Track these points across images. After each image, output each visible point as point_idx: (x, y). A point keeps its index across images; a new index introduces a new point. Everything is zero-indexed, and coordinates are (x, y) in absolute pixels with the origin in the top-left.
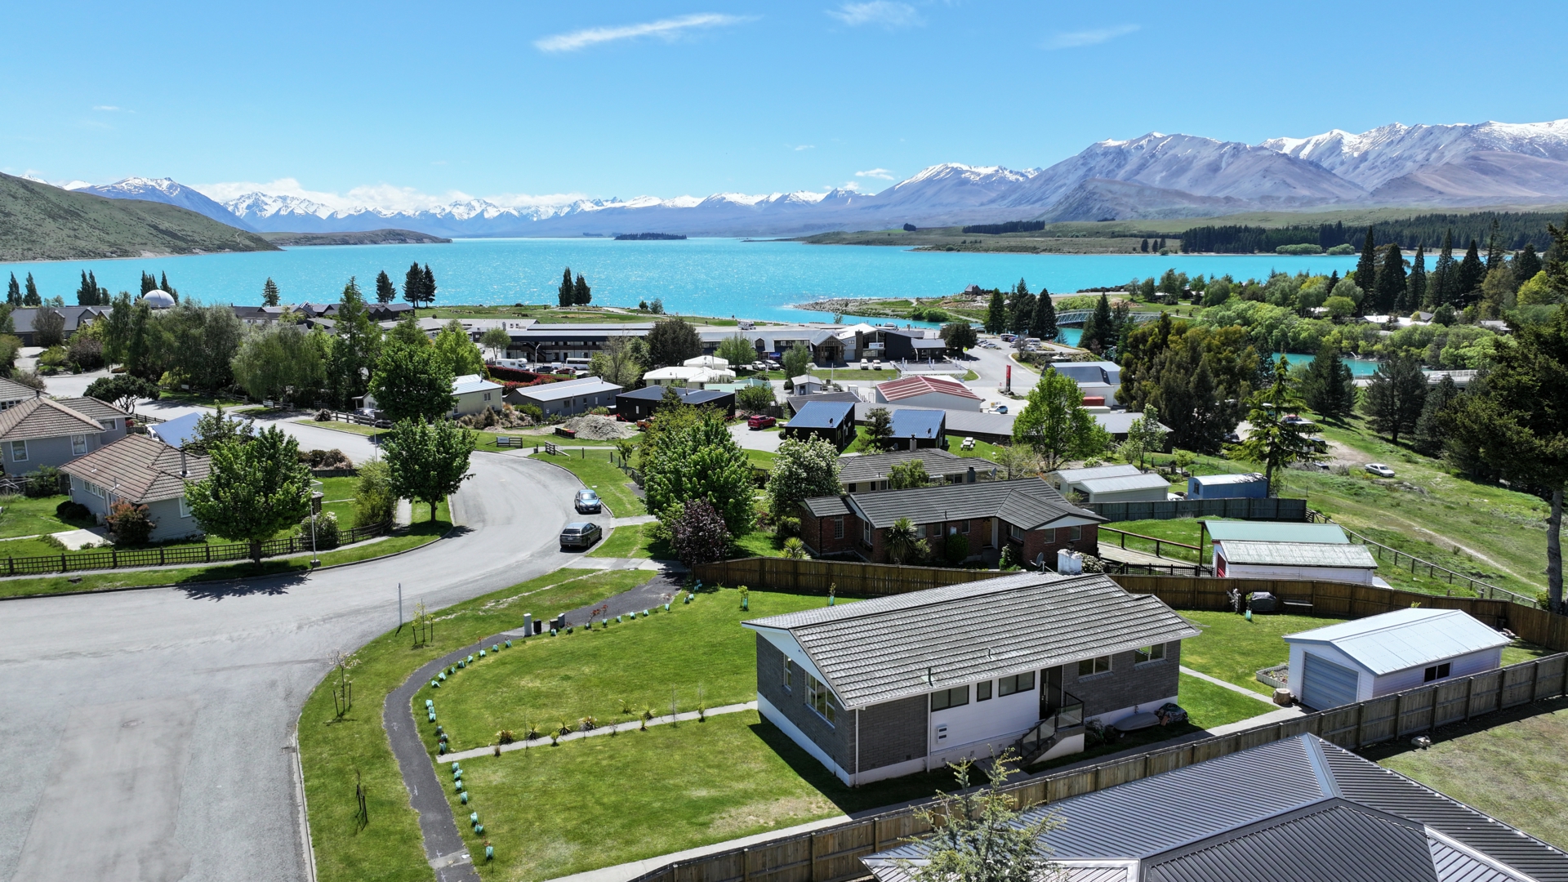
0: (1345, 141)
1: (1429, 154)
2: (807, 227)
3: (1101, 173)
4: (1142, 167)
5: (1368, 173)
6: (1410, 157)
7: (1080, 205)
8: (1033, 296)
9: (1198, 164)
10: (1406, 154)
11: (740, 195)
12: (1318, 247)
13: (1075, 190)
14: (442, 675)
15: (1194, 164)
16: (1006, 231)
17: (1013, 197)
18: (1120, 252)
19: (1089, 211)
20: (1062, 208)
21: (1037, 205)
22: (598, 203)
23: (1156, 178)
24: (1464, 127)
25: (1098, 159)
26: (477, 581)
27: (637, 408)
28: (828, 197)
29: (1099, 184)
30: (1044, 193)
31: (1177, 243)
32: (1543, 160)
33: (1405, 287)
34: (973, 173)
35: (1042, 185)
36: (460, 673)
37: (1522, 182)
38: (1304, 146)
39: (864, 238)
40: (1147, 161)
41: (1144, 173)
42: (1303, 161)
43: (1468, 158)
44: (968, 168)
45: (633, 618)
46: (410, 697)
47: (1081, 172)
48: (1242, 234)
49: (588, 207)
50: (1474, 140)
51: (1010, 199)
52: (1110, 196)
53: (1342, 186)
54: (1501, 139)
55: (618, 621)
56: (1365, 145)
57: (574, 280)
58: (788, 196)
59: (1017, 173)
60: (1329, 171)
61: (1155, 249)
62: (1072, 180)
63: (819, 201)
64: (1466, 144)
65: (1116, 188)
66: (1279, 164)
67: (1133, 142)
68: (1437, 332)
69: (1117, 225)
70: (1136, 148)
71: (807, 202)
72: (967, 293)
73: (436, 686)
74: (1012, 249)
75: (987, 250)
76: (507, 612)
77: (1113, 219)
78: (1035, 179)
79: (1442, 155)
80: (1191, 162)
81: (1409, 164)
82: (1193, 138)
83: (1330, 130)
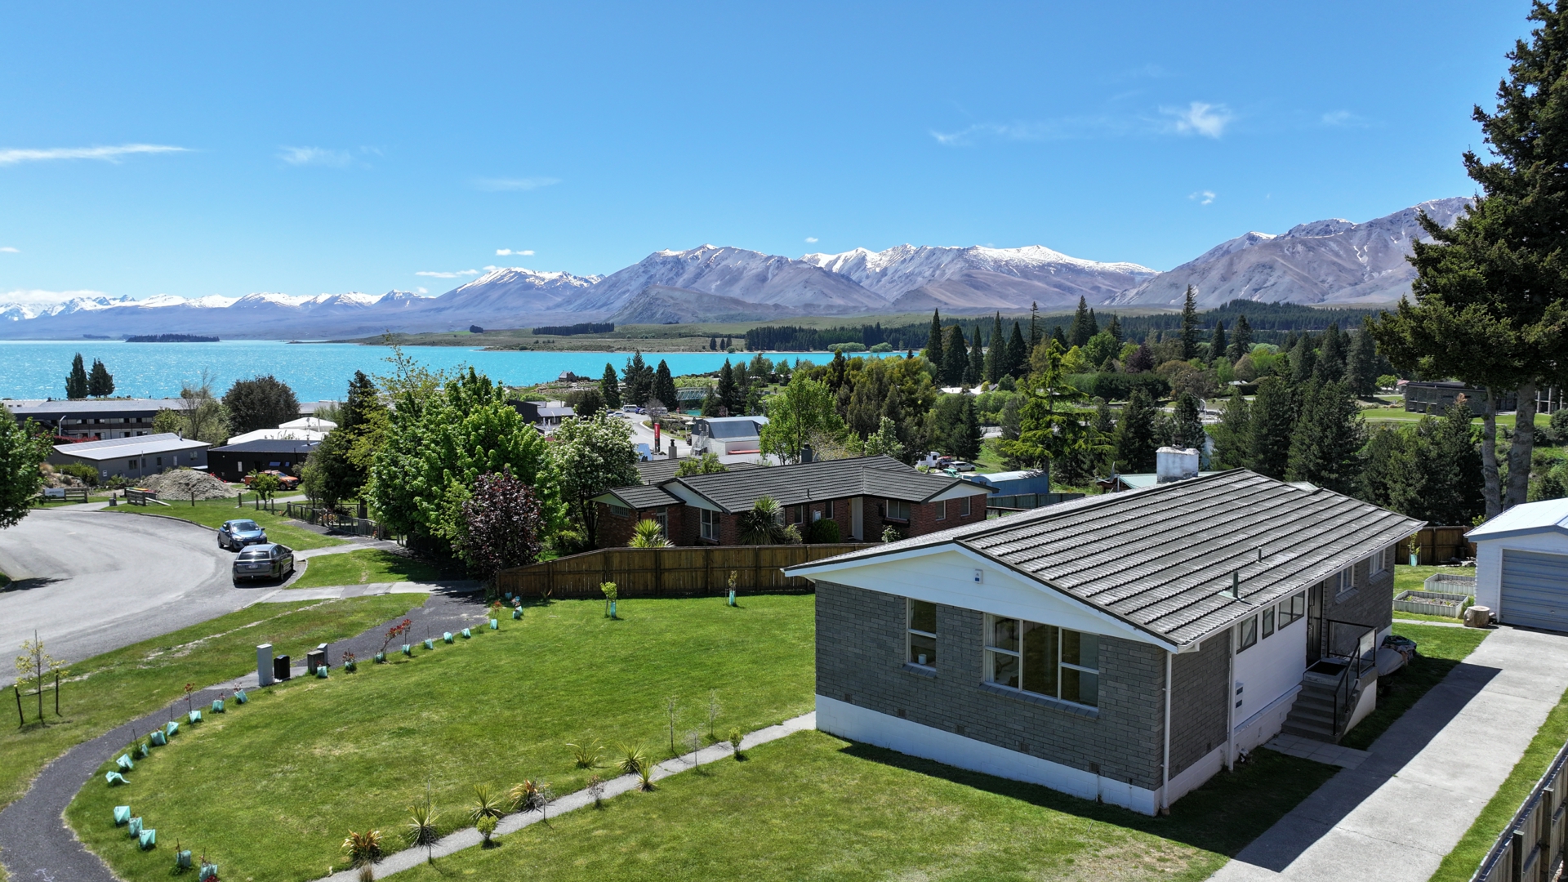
0: (868, 258)
1: (934, 271)
2: (361, 330)
3: (661, 281)
4: (699, 275)
5: (888, 286)
6: (920, 273)
7: (646, 307)
9: (748, 275)
10: (917, 271)
11: (282, 295)
12: (862, 345)
13: (639, 295)
14: (124, 760)
15: (744, 275)
16: (576, 333)
17: (579, 302)
18: (691, 350)
19: (653, 315)
20: (627, 312)
21: (603, 310)
22: (101, 302)
23: (713, 286)
24: (958, 250)
25: (658, 268)
27: (240, 464)
28: (384, 299)
29: (661, 290)
30: (609, 298)
31: (742, 342)
32: (1017, 279)
34: (537, 277)
35: (606, 291)
36: (159, 754)
37: (1003, 296)
38: (835, 262)
39: (428, 339)
40: (703, 271)
41: (700, 281)
42: (836, 274)
43: (963, 276)
44: (532, 273)
45: (449, 642)
47: (643, 279)
48: (798, 334)
49: (89, 306)
50: (966, 261)
51: (576, 304)
52: (672, 301)
53: (869, 297)
54: (985, 261)
55: (426, 647)
56: (884, 262)
58: (338, 298)
59: (581, 279)
60: (858, 284)
61: (723, 348)
62: (635, 285)
63: (373, 303)
64: (960, 265)
65: (677, 294)
66: (817, 276)
67: (688, 253)
69: (682, 327)
70: (692, 258)
71: (361, 304)
73: (116, 783)
74: (586, 348)
75: (561, 349)
77: (677, 323)
78: (599, 284)
79: (943, 273)
80: (742, 273)
81: (920, 279)
82: (742, 251)
83: (855, 248)
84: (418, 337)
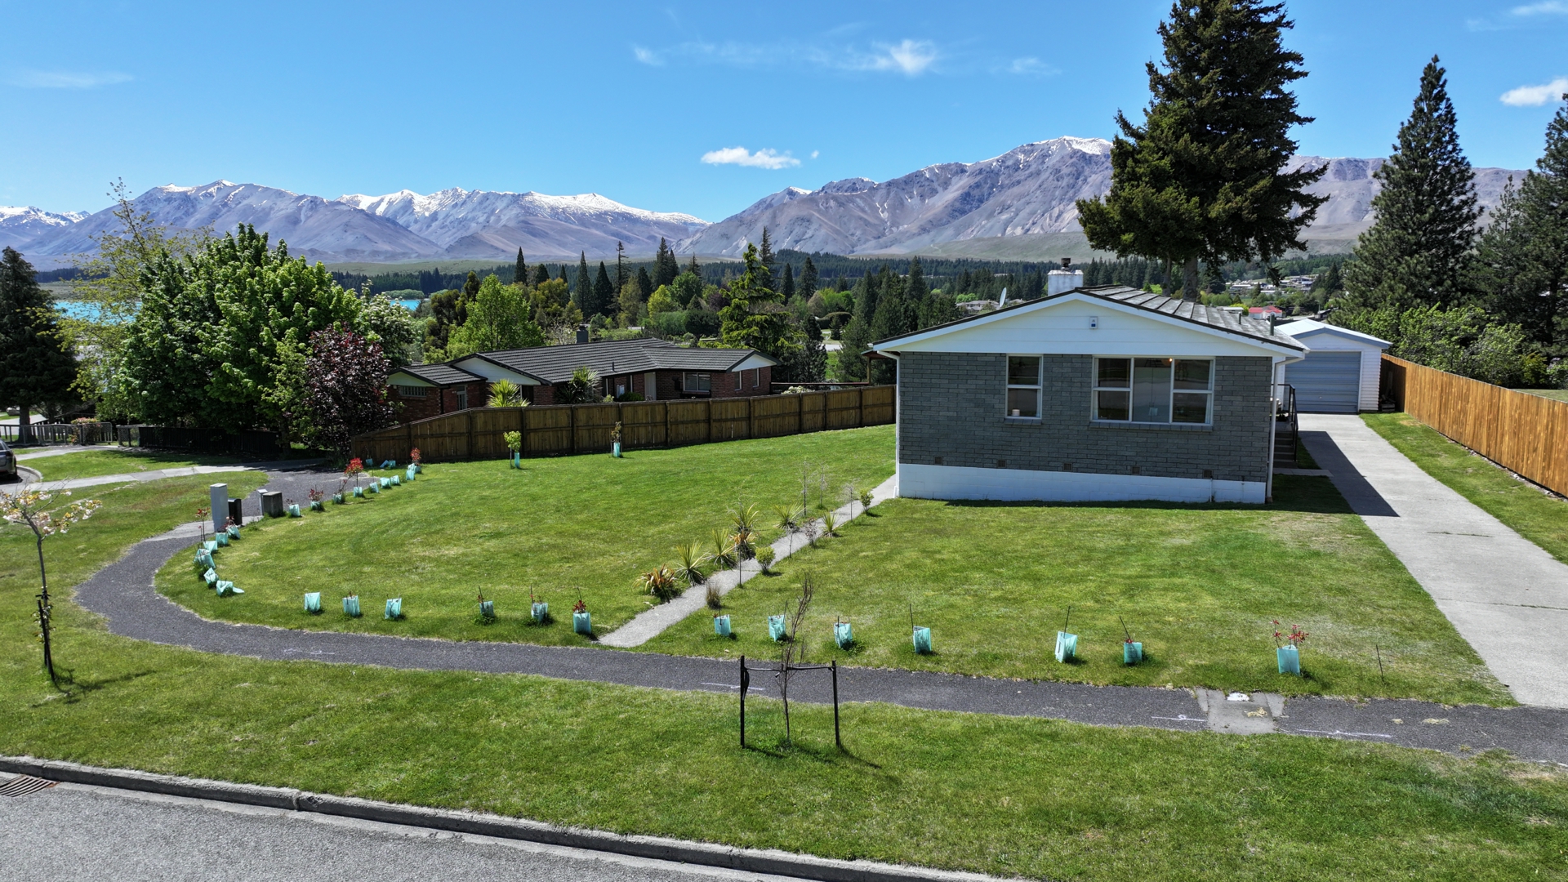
0: (416, 201)
1: (488, 217)
3: (166, 221)
5: (440, 231)
6: (473, 219)
9: (276, 216)
10: (470, 216)
12: (420, 293)
15: (272, 215)
17: (55, 243)
24: (513, 195)
25: (161, 205)
32: (574, 227)
35: (91, 231)
38: (378, 204)
40: (219, 210)
41: (218, 221)
42: (380, 217)
43: (519, 222)
50: (522, 207)
51: (52, 245)
53: (419, 242)
54: (541, 207)
56: (434, 206)
59: (57, 216)
60: (406, 228)
64: (515, 211)
66: (358, 218)
67: (199, 189)
70: (205, 196)
78: (80, 225)
79: (499, 219)
80: (268, 214)
81: (473, 225)
82: (267, 189)
83: (401, 189)
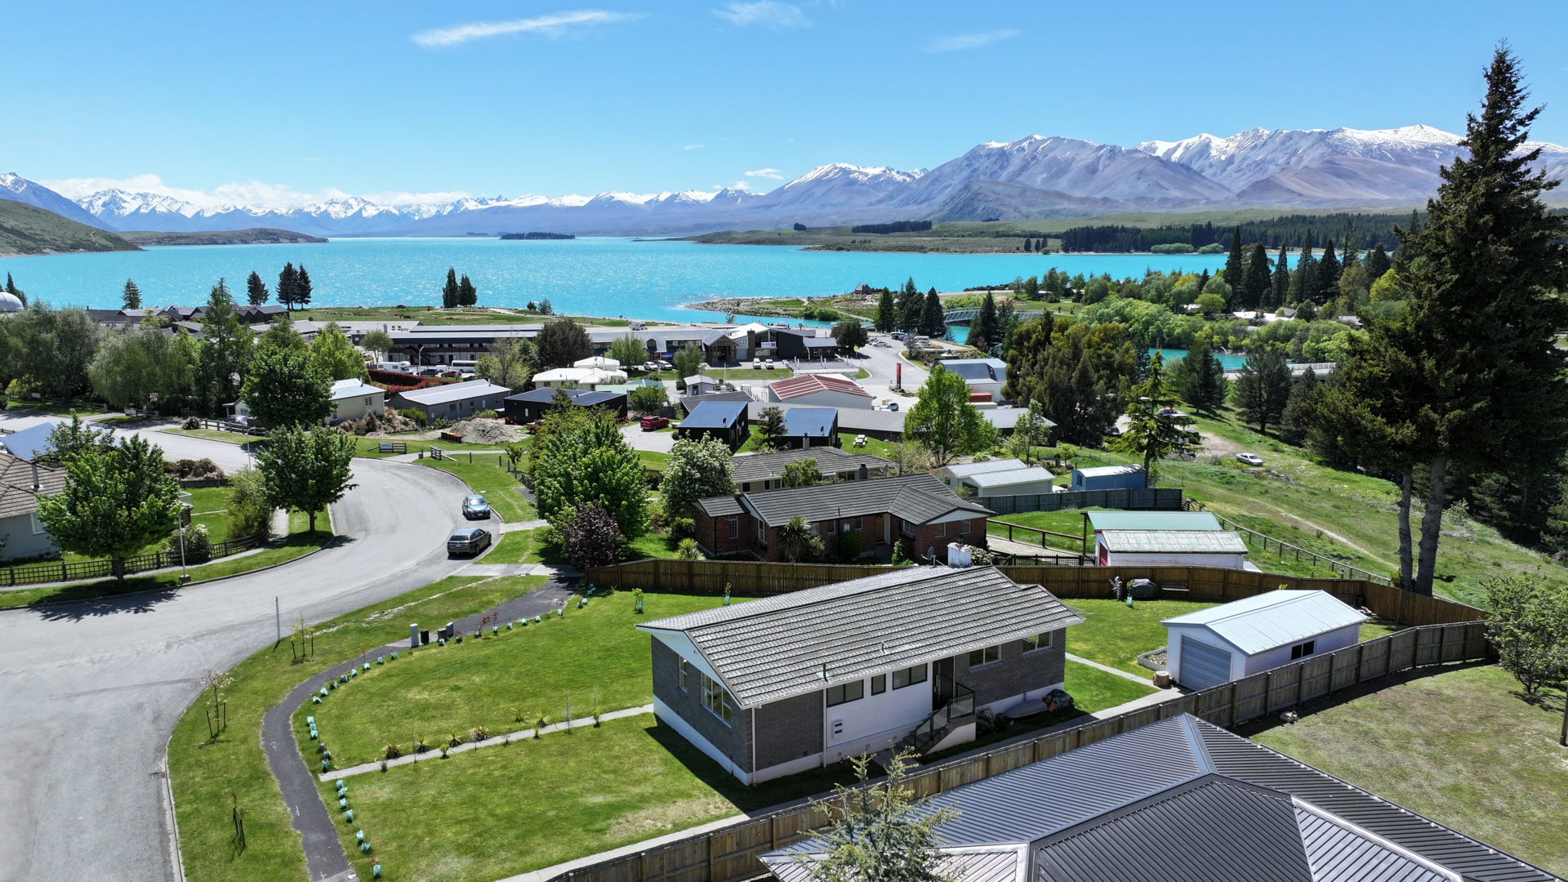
0: (1213, 145)
1: (1290, 158)
2: (697, 227)
3: (985, 174)
4: (1024, 168)
5: (1235, 175)
6: (1273, 160)
7: (964, 205)
8: (921, 295)
9: (1076, 166)
10: (1269, 158)
11: (629, 194)
12: (1189, 246)
13: (961, 190)
14: (324, 691)
15: (1073, 166)
16: (894, 231)
17: (901, 197)
18: (1005, 251)
19: (974, 210)
20: (948, 208)
21: (924, 206)
22: (482, 202)
23: (1038, 179)
24: (1321, 133)
25: (982, 161)
26: (360, 592)
27: (527, 410)
28: (718, 197)
29: (983, 185)
30: (931, 193)
31: (1058, 243)
32: (1390, 165)
33: (1269, 284)
34: (861, 173)
35: (928, 185)
36: (343, 687)
37: (1371, 185)
38: (1175, 149)
39: (755, 237)
40: (1028, 163)
41: (1026, 174)
42: (1175, 164)
43: (1324, 162)
45: (525, 625)
46: (289, 715)
47: (966, 173)
48: (1118, 234)
49: (472, 206)
50: (1329, 145)
51: (898, 199)
52: (994, 196)
53: (1211, 188)
54: (1353, 145)
55: (509, 628)
56: (1232, 148)
57: (459, 281)
58: (677, 196)
59: (904, 174)
60: (1199, 174)
61: (1038, 249)
62: (957, 181)
63: (709, 200)
64: (1321, 149)
65: (999, 188)
66: (1153, 166)
67: (1014, 144)
68: (1300, 327)
69: (1000, 225)
70: (1018, 150)
71: (697, 202)
72: (857, 292)
73: (317, 702)
74: (900, 249)
75: (876, 250)
76: (392, 623)
77: (997, 220)
78: (921, 179)
79: (1301, 159)
80: (1070, 164)
81: (1272, 167)
82: (1071, 141)
83: (1199, 134)
84: (746, 235)
